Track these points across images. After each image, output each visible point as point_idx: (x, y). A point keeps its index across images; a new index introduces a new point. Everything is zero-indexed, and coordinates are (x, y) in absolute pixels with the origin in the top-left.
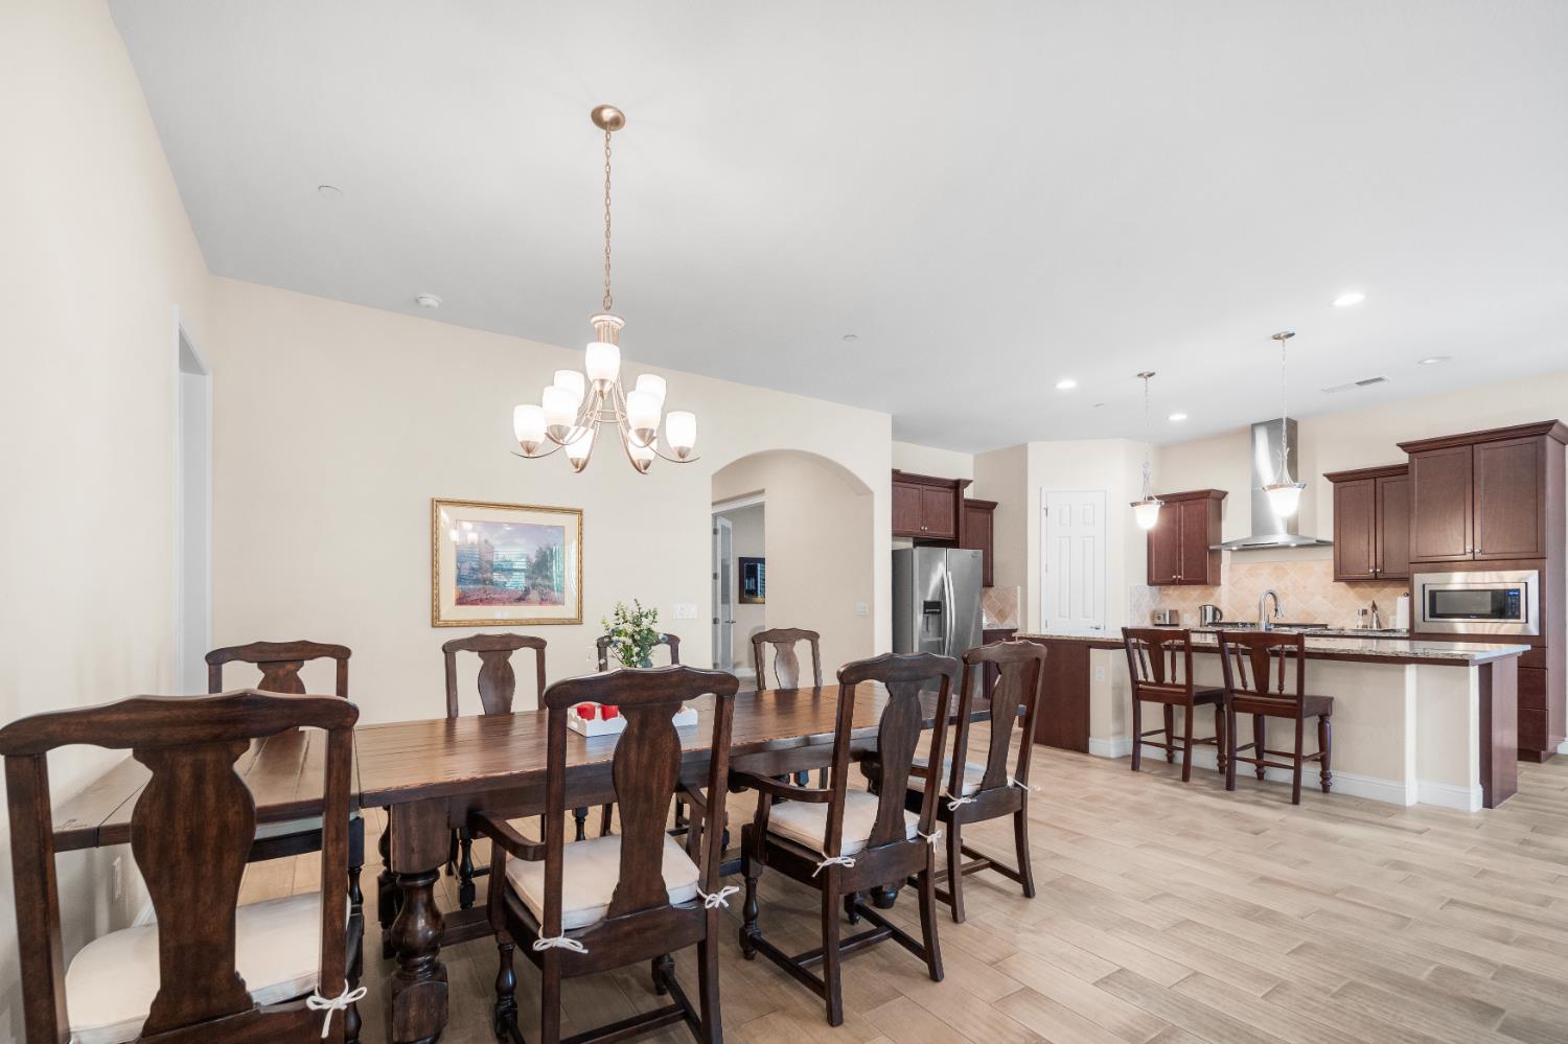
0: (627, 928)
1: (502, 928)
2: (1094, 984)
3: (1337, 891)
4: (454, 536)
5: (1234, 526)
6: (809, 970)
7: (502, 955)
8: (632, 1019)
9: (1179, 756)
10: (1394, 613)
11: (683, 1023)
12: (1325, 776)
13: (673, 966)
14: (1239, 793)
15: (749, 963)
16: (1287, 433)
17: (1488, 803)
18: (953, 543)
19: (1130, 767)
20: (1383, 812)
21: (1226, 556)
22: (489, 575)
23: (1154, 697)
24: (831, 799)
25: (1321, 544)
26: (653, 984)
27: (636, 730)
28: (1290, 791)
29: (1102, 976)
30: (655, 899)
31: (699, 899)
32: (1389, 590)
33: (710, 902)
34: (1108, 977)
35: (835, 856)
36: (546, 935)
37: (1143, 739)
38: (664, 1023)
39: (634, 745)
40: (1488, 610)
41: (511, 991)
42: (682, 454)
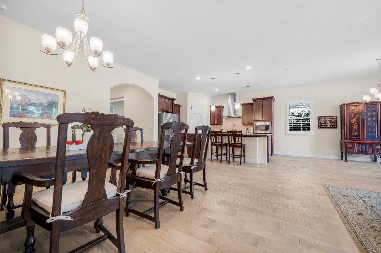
0: (90, 208)
1: (29, 219)
2: (217, 204)
3: (253, 179)
4: (10, 97)
5: (225, 114)
6: (148, 214)
7: (28, 232)
8: (87, 244)
9: (219, 158)
10: (251, 130)
11: (108, 240)
12: (244, 159)
13: (103, 223)
14: (231, 163)
15: (128, 217)
16: (234, 95)
17: (268, 162)
18: (172, 113)
19: (210, 161)
20: (254, 165)
21: (224, 119)
22: (26, 107)
23: (215, 145)
24: (157, 162)
25: (239, 117)
26: (95, 230)
27: (97, 135)
28: (240, 163)
29: (218, 202)
30: (101, 196)
31: (117, 195)
32: (250, 126)
33: (121, 195)
34: (220, 202)
35: (158, 179)
36: (53, 216)
37: (213, 154)
38: (101, 241)
39: (96, 141)
40: (264, 129)
41: (32, 245)
42: (108, 65)
